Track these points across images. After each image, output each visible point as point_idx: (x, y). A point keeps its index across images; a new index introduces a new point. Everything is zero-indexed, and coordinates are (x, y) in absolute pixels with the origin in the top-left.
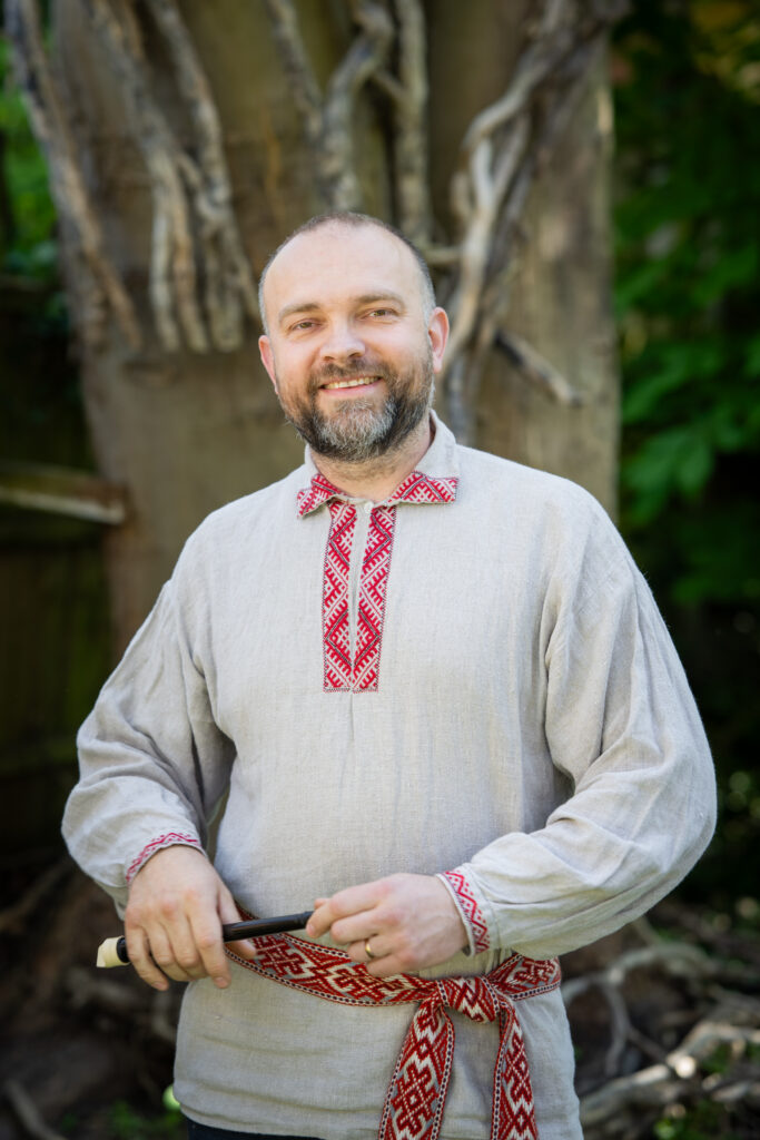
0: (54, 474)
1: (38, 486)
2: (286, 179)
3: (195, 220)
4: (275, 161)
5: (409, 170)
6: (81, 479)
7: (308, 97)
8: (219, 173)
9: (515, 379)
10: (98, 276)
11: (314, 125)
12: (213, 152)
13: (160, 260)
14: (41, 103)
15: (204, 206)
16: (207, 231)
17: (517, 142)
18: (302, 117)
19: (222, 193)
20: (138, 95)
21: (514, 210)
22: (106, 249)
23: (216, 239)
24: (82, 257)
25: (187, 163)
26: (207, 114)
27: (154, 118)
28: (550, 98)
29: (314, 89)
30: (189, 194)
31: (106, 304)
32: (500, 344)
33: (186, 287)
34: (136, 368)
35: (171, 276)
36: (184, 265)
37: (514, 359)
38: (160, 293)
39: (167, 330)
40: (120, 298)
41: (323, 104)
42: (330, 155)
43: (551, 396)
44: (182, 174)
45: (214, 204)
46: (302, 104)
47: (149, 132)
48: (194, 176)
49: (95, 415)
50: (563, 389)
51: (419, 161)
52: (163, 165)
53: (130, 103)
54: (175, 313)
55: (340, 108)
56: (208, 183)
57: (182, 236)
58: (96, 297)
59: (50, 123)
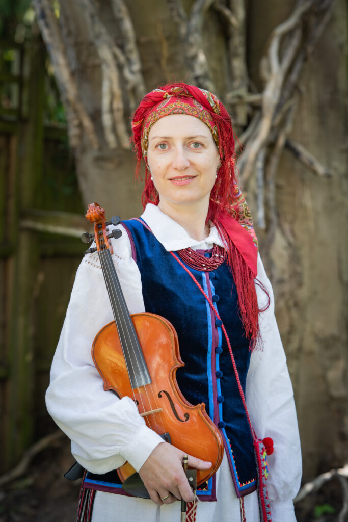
0: (65, 216)
1: (57, 222)
2: (171, 60)
3: (123, 81)
4: (165, 52)
5: (236, 55)
6: (76, 218)
7: (179, 15)
8: (135, 56)
9: (298, 165)
10: (76, 111)
11: (183, 30)
12: (131, 46)
13: (106, 102)
14: (47, 25)
15: (127, 74)
16: (129, 87)
17: (295, 42)
18: (177, 26)
19: (136, 67)
20: (92, 17)
21: (294, 77)
22: (79, 98)
23: (134, 90)
24: (68, 102)
25: (118, 52)
26: (127, 25)
27: (101, 29)
28: (313, 20)
29: (182, 11)
30: (120, 68)
31: (80, 126)
32: (288, 146)
33: (119, 115)
34: (100, 160)
35: (111, 111)
36: (118, 104)
37: (296, 154)
38: (107, 119)
39: (111, 138)
40: (87, 123)
41: (189, 19)
42: (191, 45)
43: (315, 172)
44: (115, 57)
45: (132, 72)
46: (177, 20)
47: (98, 36)
48: (122, 58)
49: (83, 185)
50: (321, 169)
51: (241, 50)
52: (105, 53)
53: (88, 20)
54: (114, 130)
55: (197, 21)
56: (129, 61)
57: (117, 90)
58: (76, 122)
59: (51, 35)
